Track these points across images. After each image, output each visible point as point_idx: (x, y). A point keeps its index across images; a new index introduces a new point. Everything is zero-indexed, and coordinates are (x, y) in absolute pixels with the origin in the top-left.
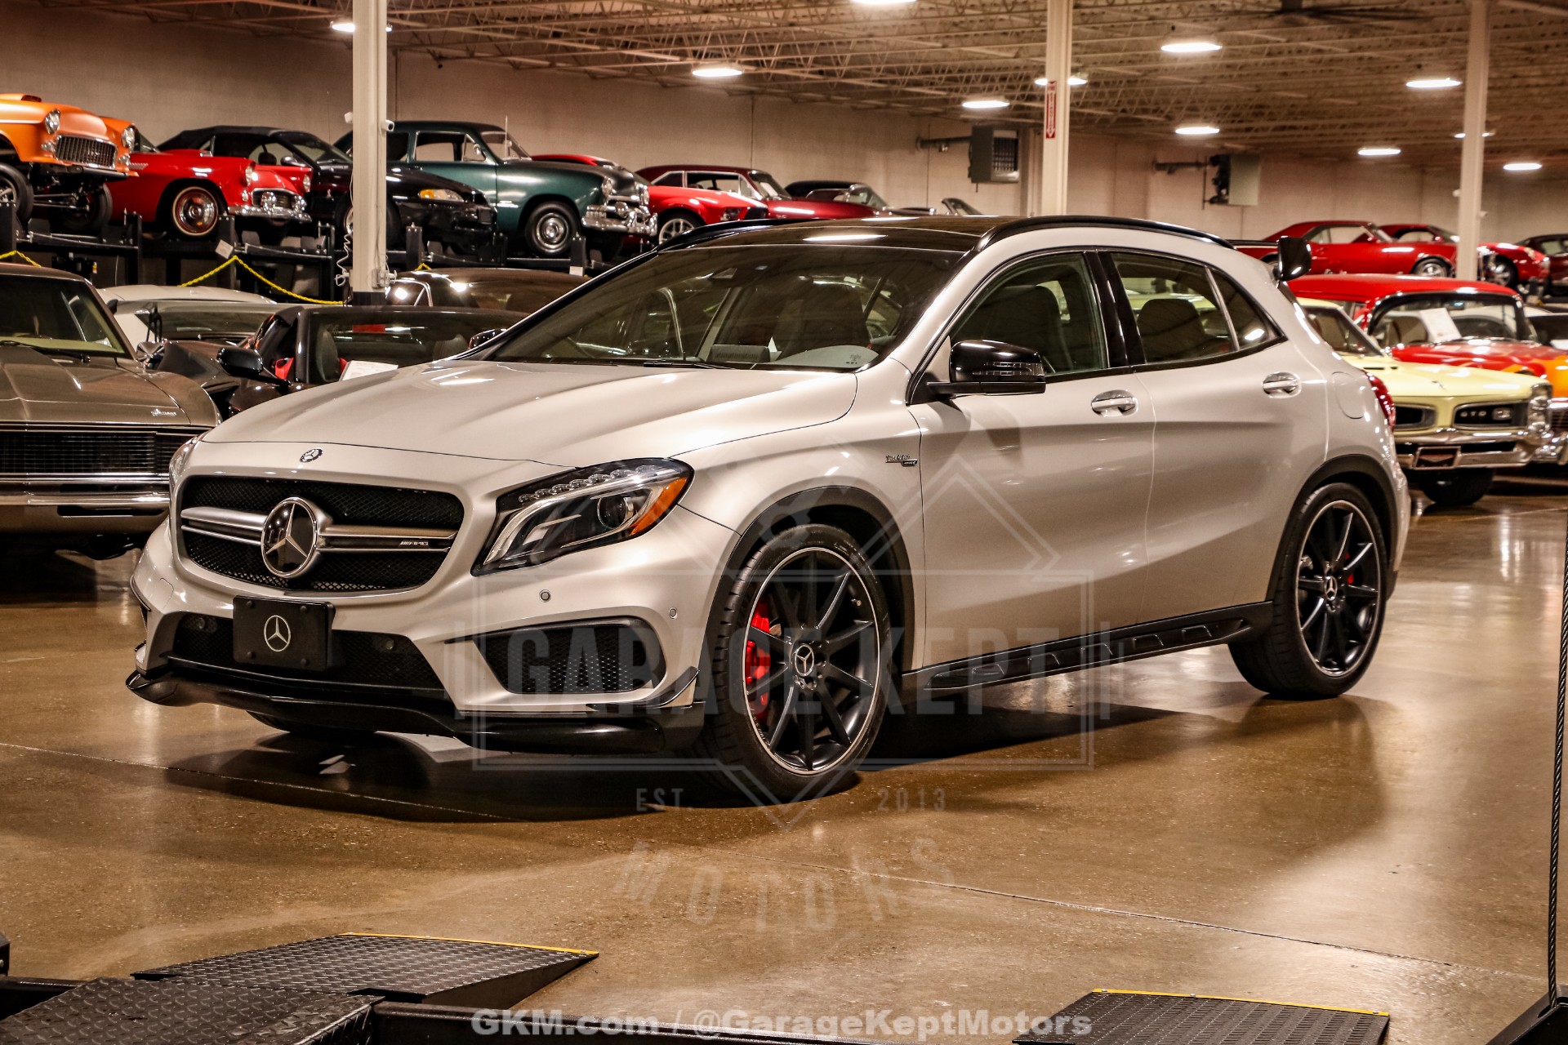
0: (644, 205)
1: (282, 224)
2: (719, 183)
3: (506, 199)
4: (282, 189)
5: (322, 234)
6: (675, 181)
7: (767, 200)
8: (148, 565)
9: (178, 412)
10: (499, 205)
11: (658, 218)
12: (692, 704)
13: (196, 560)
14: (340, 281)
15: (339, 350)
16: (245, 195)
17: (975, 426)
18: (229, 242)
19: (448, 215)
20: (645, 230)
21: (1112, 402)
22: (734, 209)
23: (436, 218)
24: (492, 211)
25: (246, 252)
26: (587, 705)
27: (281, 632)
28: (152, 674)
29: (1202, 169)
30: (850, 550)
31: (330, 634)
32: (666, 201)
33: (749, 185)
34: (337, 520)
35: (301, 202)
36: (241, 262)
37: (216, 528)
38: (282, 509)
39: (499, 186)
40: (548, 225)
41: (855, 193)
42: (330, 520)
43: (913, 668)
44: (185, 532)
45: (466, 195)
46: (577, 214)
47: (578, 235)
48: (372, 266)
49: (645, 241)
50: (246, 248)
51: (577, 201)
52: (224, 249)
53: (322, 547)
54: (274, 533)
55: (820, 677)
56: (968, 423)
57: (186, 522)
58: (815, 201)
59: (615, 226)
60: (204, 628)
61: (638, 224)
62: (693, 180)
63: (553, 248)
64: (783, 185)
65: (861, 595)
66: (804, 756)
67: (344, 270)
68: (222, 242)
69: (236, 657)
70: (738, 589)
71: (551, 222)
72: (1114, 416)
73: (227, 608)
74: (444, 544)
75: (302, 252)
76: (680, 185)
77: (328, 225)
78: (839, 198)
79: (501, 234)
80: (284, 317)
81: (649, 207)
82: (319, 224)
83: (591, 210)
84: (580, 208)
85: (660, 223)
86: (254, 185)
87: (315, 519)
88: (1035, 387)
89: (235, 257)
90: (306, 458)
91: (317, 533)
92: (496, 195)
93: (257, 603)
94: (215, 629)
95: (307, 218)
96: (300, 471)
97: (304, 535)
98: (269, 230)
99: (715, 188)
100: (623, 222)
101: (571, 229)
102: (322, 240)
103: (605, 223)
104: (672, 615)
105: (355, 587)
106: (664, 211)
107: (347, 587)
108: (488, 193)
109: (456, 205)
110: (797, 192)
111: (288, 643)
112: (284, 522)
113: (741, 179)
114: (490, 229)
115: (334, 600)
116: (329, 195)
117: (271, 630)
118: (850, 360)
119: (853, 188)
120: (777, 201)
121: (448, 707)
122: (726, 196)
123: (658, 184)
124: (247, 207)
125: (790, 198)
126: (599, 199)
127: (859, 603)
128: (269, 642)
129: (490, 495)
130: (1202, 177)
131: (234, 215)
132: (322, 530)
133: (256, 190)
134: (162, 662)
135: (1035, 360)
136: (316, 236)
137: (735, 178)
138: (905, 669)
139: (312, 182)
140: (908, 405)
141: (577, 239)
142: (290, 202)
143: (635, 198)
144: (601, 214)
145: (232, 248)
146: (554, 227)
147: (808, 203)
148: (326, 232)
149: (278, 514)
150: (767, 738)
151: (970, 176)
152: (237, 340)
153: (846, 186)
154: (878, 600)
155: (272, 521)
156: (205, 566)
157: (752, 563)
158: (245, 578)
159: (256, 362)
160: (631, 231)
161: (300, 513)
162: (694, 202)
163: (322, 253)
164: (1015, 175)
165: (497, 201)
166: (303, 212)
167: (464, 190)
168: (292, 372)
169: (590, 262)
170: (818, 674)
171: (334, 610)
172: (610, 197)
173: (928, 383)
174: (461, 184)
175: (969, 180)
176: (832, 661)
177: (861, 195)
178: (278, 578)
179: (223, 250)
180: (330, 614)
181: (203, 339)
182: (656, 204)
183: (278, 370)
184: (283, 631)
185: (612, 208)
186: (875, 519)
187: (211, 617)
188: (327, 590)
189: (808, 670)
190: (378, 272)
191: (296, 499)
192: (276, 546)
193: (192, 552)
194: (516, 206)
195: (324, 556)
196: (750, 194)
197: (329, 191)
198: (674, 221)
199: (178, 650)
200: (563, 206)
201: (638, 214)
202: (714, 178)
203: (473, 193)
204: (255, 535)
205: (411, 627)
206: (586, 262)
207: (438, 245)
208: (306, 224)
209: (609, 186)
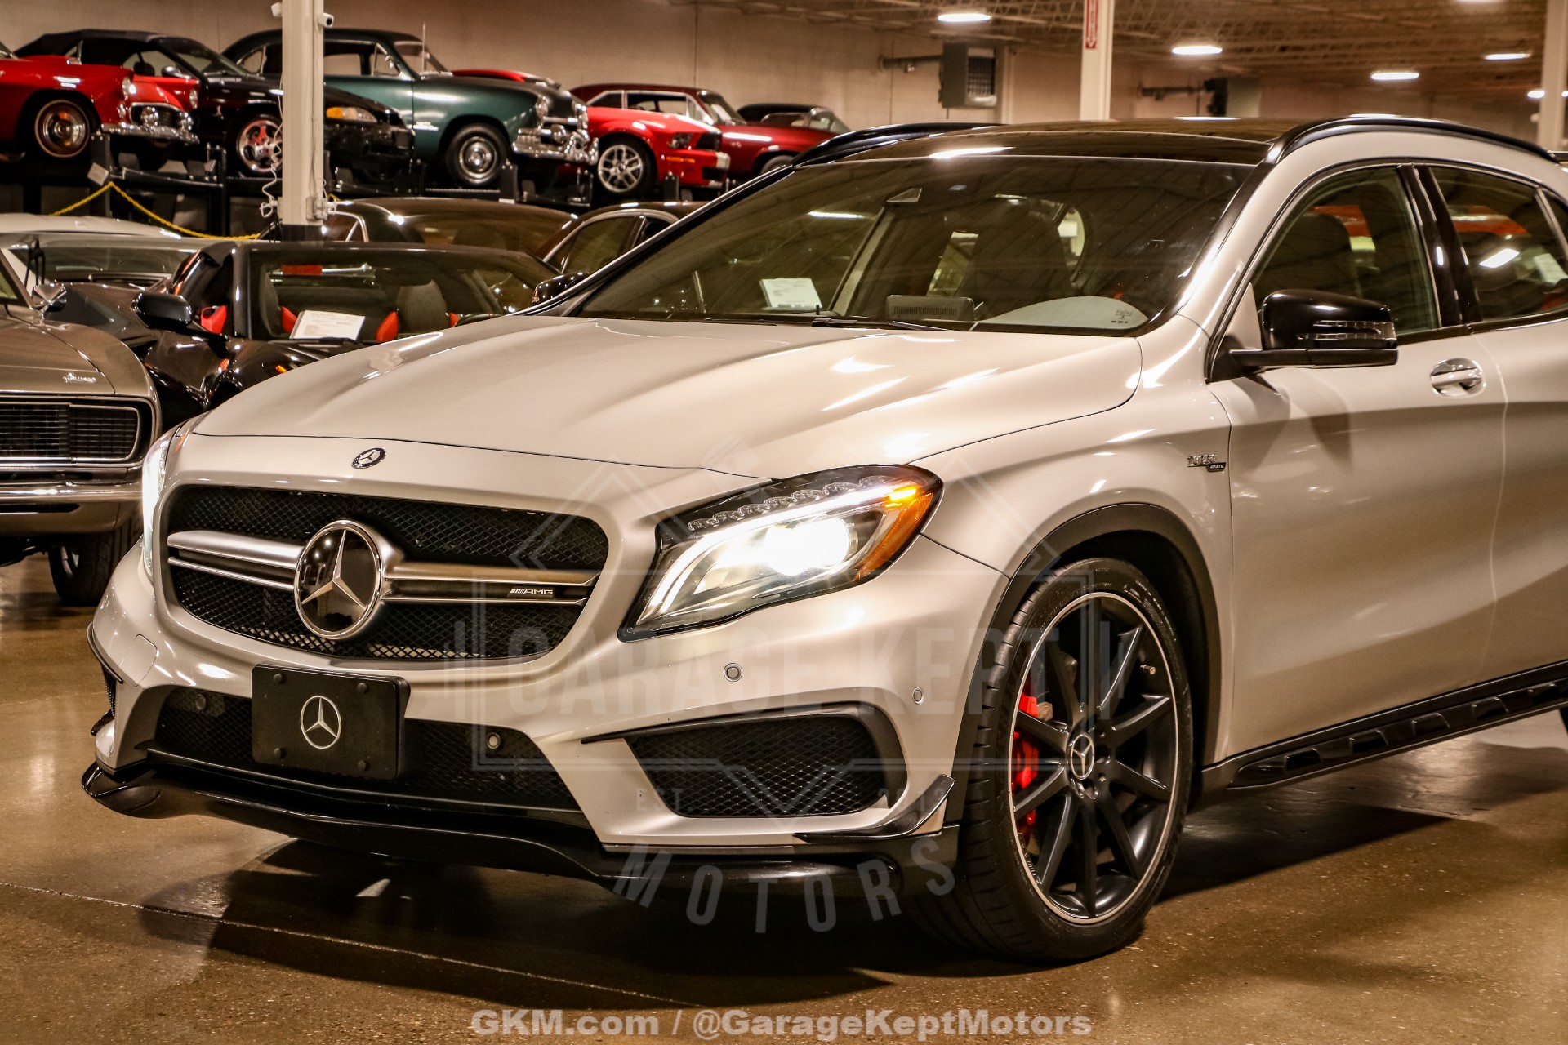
0: (583, 128)
1: (163, 145)
2: (662, 104)
3: (424, 119)
4: (165, 105)
5: (212, 158)
6: (613, 102)
7: (720, 124)
8: (115, 609)
9: (99, 378)
10: (415, 127)
11: (600, 144)
12: (942, 830)
13: (191, 609)
14: (267, 210)
15: (280, 296)
16: (122, 110)
17: (1296, 412)
18: (104, 166)
19: (359, 137)
20: (584, 158)
21: (1451, 376)
22: (684, 135)
23: (344, 141)
24: (409, 134)
25: (124, 177)
26: (797, 835)
27: (326, 720)
28: (125, 773)
29: (1195, 95)
30: (1143, 594)
31: (401, 722)
32: (605, 125)
33: (698, 108)
34: (411, 555)
35: (188, 119)
36: (118, 189)
37: (221, 562)
38: (323, 538)
39: (416, 105)
40: (472, 151)
41: (816, 118)
42: (400, 556)
43: (1216, 761)
44: (174, 568)
45: (379, 114)
46: (507, 139)
47: (508, 163)
48: (306, 193)
49: (583, 171)
50: (124, 172)
51: (505, 123)
52: (99, 174)
53: (388, 595)
54: (313, 572)
55: (1103, 779)
56: (1286, 408)
57: (175, 552)
58: (771, 125)
59: (550, 152)
60: (205, 709)
61: (577, 151)
62: (634, 101)
63: (479, 178)
64: (736, 107)
65: (1154, 660)
66: (1081, 895)
67: (271, 197)
68: (95, 165)
69: (257, 755)
70: (1002, 655)
71: (476, 147)
72: (1457, 395)
73: (241, 685)
74: (578, 593)
75: (188, 179)
76: (619, 105)
77: (218, 147)
78: (798, 123)
79: (419, 161)
80: (213, 255)
81: (588, 130)
82: (208, 146)
83: (522, 134)
84: (510, 131)
85: (601, 150)
86: (132, 99)
87: (377, 551)
88: (1384, 356)
89: (111, 184)
90: (362, 462)
91: (381, 574)
92: (412, 115)
93: (289, 677)
94: (222, 711)
95: (194, 138)
96: (353, 482)
97: (361, 578)
98: (149, 151)
99: (657, 110)
100: (560, 148)
101: (499, 155)
102: (210, 166)
103: (539, 149)
104: (915, 699)
105: (438, 654)
106: (607, 137)
107: (426, 654)
108: (403, 113)
109: (368, 126)
110: (751, 115)
111: (337, 737)
112: (329, 556)
113: (690, 101)
114: (407, 154)
115: (409, 675)
116: (219, 113)
117: (311, 717)
118: (1117, 318)
119: (814, 112)
120: (730, 125)
121: (584, 837)
122: (674, 119)
123: (595, 105)
124: (124, 125)
125: (745, 122)
126: (532, 121)
127: (1153, 671)
128: (307, 734)
129: (647, 521)
130: (1195, 104)
131: (109, 133)
132: (389, 570)
133: (134, 104)
134: (139, 756)
135: (1384, 317)
136: (205, 161)
137: (683, 99)
138: (1206, 763)
139: (200, 95)
140: (1208, 382)
141: (507, 167)
142: (173, 120)
143: (571, 120)
144: (535, 139)
145: (107, 173)
146: (481, 153)
147: (764, 129)
148: (216, 155)
149: (319, 545)
150: (1038, 874)
151: (940, 100)
152: (146, 283)
153: (806, 109)
154: (1177, 666)
155: (310, 555)
156: (205, 618)
157: (1019, 618)
158: (267, 638)
159: (183, 313)
160: (569, 158)
161: (355, 543)
162: (639, 126)
163: (211, 181)
164: (990, 99)
165: (413, 123)
166: (190, 132)
167: (377, 108)
168: (229, 325)
169: (522, 194)
170: (1101, 775)
171: (408, 688)
172: (545, 118)
173: (1231, 351)
174: (372, 102)
175: (940, 105)
176: (1119, 757)
177: (823, 120)
178: (318, 638)
179: (97, 176)
180: (402, 697)
181: (95, 280)
182: (595, 127)
183: (203, 321)
184: (330, 719)
185: (547, 132)
186: (1177, 551)
187: (215, 694)
188: (395, 658)
189: (1086, 772)
190: (314, 200)
191: (344, 522)
192: (318, 592)
193: (184, 597)
194: (436, 129)
195: (389, 607)
196: (700, 118)
197: (219, 108)
198: (615, 148)
199: (161, 740)
200: (490, 129)
201: (577, 139)
202: (656, 99)
203: (388, 112)
204: (286, 575)
205: (526, 719)
206: (517, 193)
207: (348, 173)
208: (193, 145)
209: (543, 106)
